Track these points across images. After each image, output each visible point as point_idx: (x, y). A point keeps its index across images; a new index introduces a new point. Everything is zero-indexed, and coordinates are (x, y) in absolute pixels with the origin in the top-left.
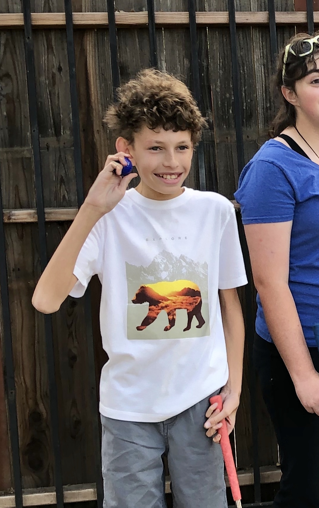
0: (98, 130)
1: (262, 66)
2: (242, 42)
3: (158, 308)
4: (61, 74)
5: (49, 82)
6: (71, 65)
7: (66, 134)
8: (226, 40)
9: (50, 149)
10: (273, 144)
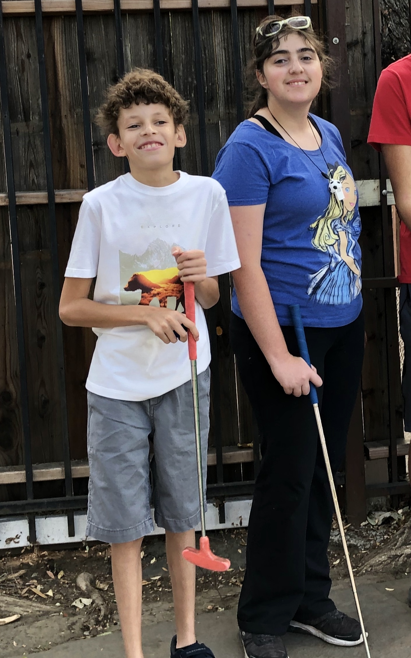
0: (66, 115)
1: (223, 50)
2: (203, 27)
3: (150, 296)
4: (30, 61)
5: (19, 69)
6: (40, 52)
7: (35, 119)
8: (189, 25)
9: (20, 134)
10: (247, 125)
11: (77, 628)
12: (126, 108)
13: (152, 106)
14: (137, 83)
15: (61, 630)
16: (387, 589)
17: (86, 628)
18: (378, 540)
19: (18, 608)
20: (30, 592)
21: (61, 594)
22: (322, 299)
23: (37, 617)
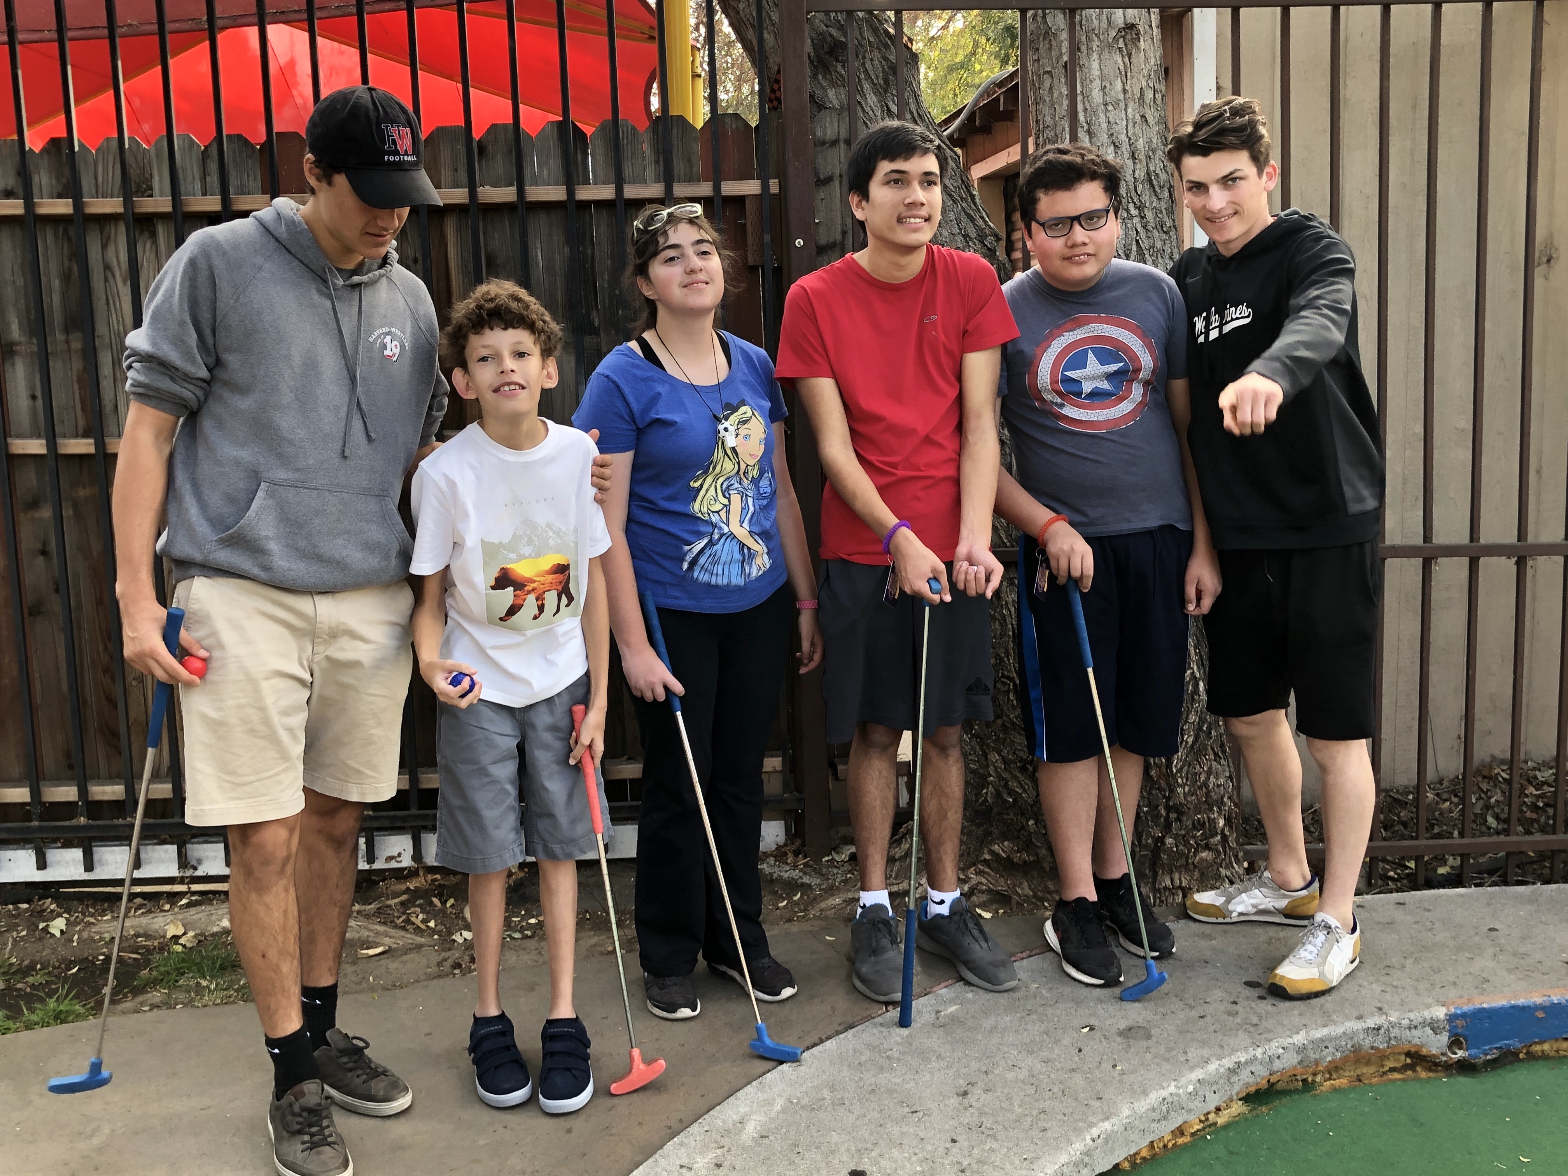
3: (523, 593)
11: (447, 965)
12: (476, 334)
13: (511, 331)
14: (492, 300)
15: (428, 967)
16: (827, 938)
17: (457, 965)
18: (838, 880)
19: (387, 939)
20: (408, 921)
21: (444, 925)
22: (700, 578)
23: (406, 951)
